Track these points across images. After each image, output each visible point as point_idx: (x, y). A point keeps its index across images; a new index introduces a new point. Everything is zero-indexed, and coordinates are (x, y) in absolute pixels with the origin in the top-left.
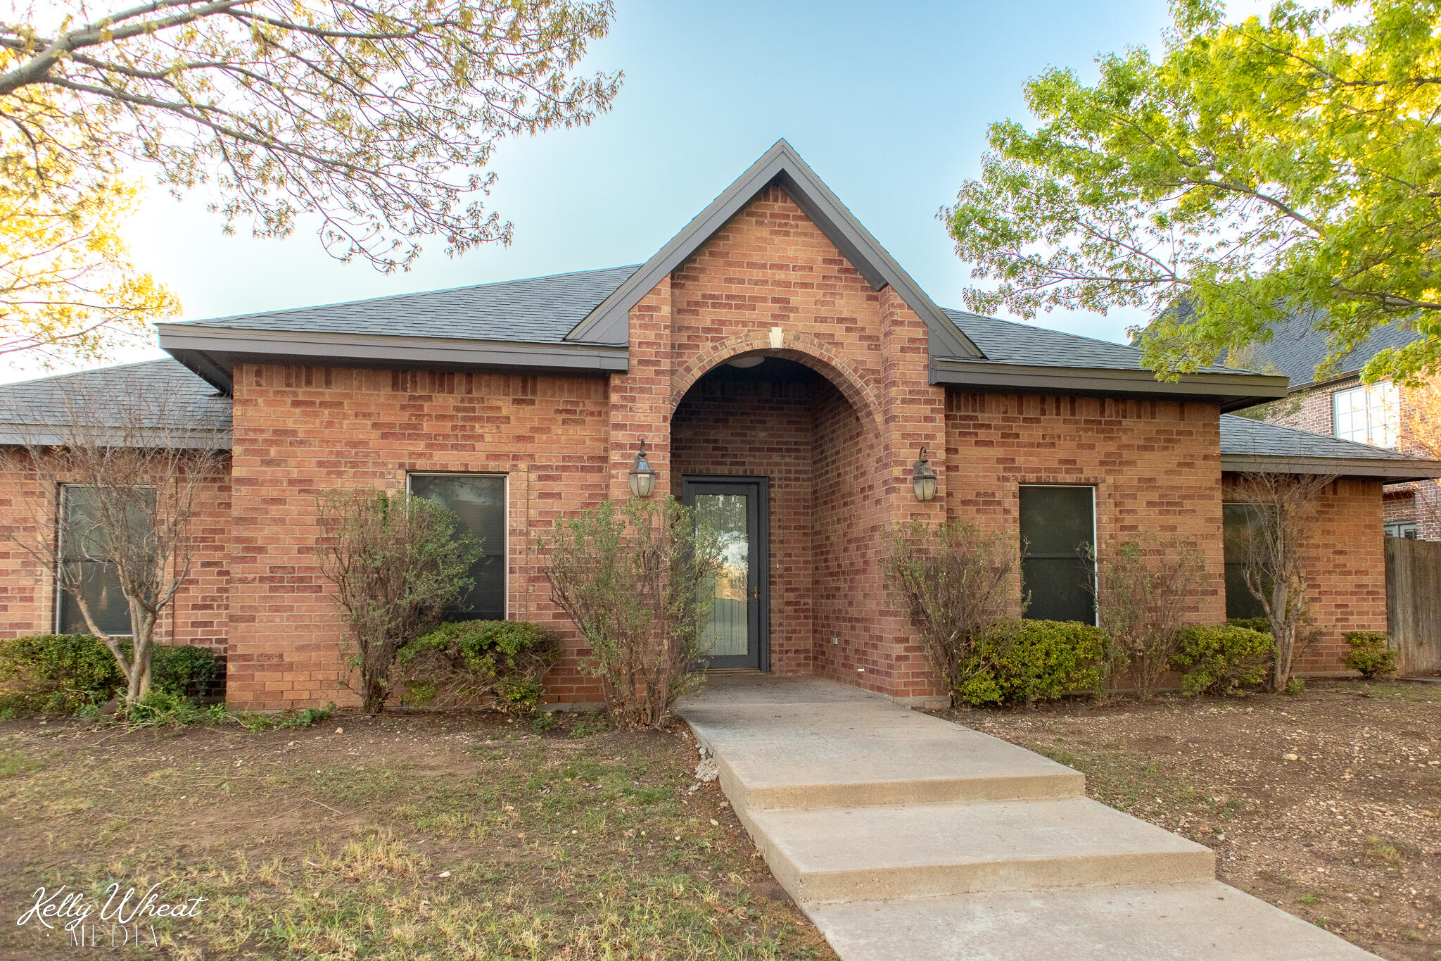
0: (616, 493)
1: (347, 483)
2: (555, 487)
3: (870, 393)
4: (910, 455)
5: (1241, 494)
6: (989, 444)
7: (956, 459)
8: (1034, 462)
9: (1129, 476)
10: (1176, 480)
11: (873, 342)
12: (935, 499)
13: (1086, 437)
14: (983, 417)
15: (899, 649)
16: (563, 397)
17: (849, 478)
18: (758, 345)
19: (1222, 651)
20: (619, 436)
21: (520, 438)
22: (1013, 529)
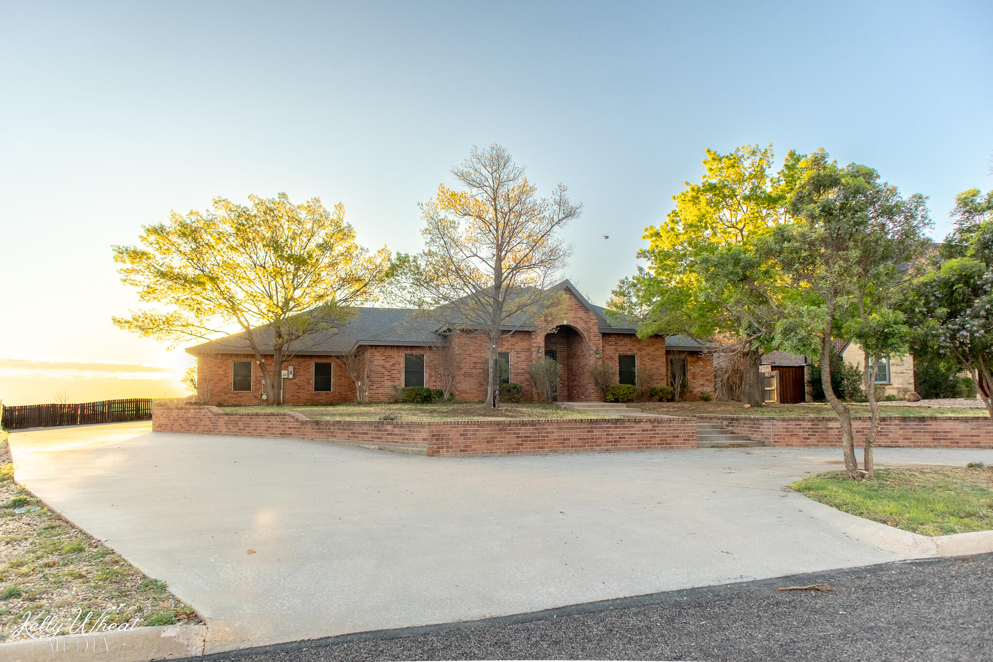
0: (534, 357)
1: (478, 355)
2: (519, 355)
3: (585, 334)
4: (595, 348)
5: (670, 357)
6: (612, 345)
7: (604, 349)
8: (622, 349)
9: (643, 353)
10: (655, 353)
11: (586, 323)
12: (600, 358)
13: (634, 343)
14: (610, 339)
15: (592, 391)
16: (521, 336)
17: (579, 352)
18: (561, 324)
19: (661, 391)
20: (534, 345)
21: (512, 345)
22: (617, 365)
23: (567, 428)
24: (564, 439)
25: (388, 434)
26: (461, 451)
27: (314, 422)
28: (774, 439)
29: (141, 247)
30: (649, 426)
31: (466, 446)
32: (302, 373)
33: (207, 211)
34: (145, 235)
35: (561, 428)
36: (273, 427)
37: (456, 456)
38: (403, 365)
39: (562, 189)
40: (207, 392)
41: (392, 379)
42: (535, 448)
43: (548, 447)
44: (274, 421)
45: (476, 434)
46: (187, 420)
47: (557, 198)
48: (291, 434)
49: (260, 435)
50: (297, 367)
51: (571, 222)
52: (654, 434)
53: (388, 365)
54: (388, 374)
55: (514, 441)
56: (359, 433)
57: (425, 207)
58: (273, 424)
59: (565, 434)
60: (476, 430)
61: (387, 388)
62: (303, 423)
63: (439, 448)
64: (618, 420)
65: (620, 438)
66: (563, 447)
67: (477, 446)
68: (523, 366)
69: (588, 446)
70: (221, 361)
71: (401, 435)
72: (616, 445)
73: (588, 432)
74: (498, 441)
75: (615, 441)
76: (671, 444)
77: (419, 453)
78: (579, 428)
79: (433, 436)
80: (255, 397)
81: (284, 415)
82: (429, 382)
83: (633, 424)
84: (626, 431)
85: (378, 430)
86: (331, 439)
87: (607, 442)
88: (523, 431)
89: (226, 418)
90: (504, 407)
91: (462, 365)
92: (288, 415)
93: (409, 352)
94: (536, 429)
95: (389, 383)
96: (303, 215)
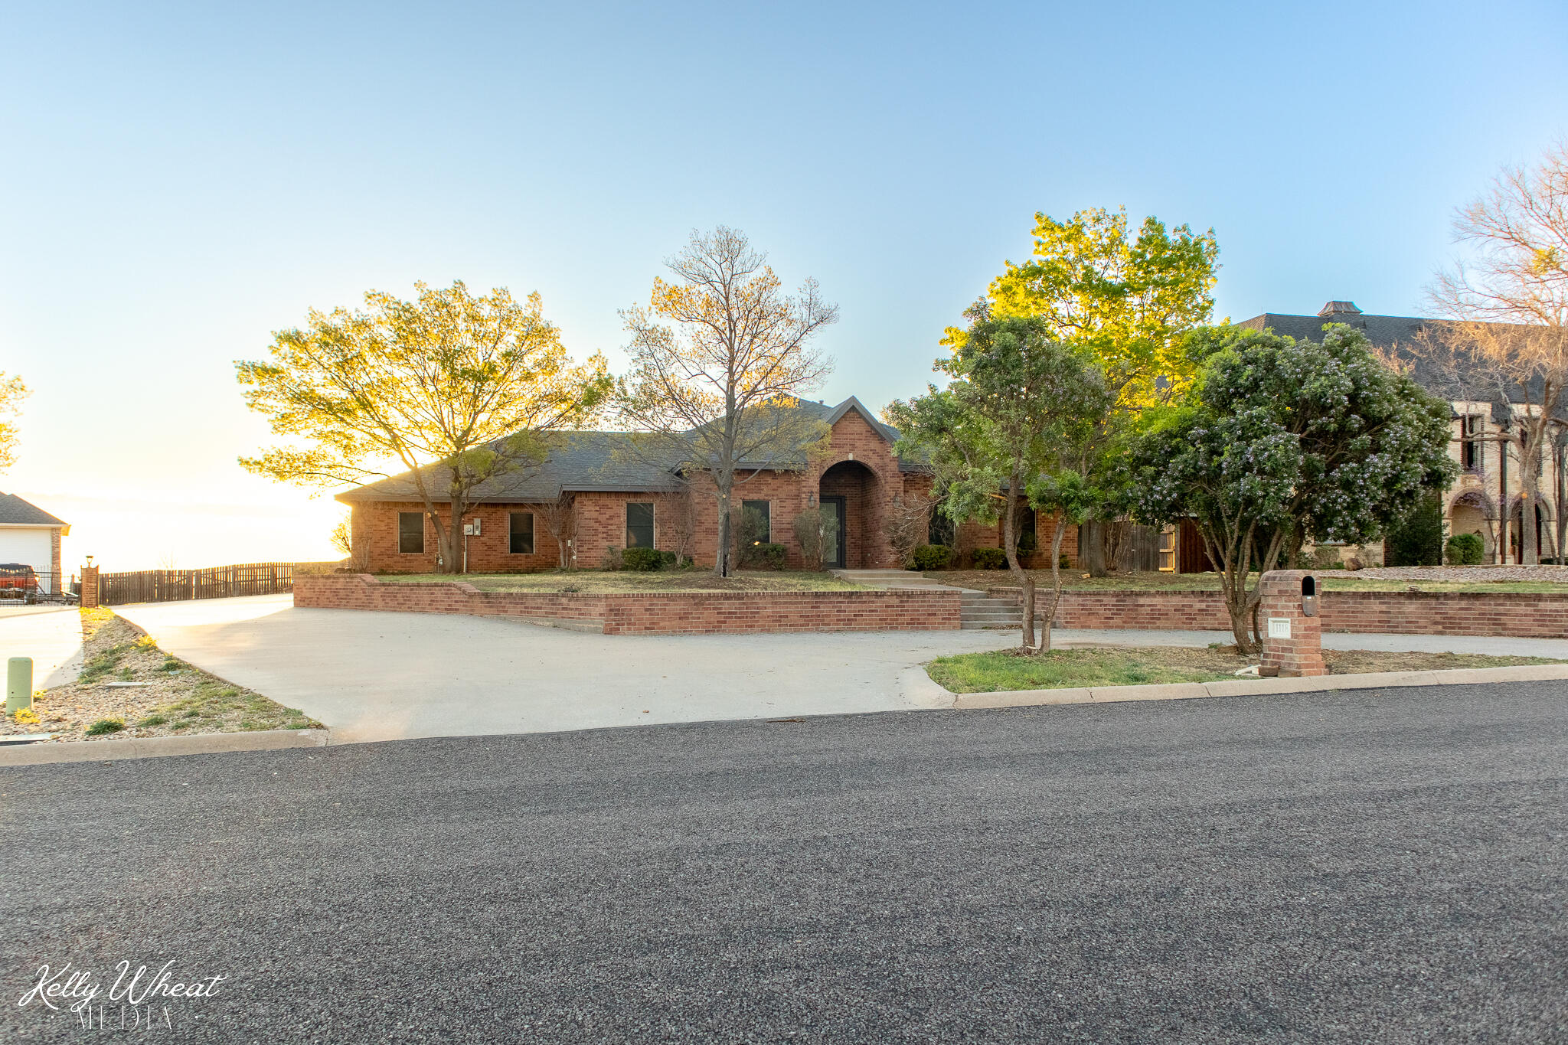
0: (804, 506)
2: (784, 504)
3: (880, 473)
4: (892, 493)
6: (919, 489)
7: (907, 494)
11: (881, 457)
12: (900, 507)
14: (912, 483)
15: (889, 554)
16: (786, 478)
17: (874, 499)
18: (845, 459)
19: (987, 554)
20: (804, 489)
22: (926, 524)
23: (786, 603)
24: (781, 617)
25: (563, 609)
26: (646, 628)
27: (483, 594)
28: (1065, 618)
29: (271, 361)
30: (895, 601)
31: (653, 623)
32: (493, 527)
33: (357, 310)
34: (276, 344)
35: (776, 603)
36: (437, 601)
37: (640, 634)
38: (624, 518)
39: (813, 284)
40: (365, 555)
41: (609, 537)
42: (742, 626)
43: (758, 626)
44: (439, 593)
45: (665, 609)
46: (336, 592)
47: (806, 298)
48: (456, 609)
49: (423, 611)
50: (486, 520)
51: (827, 327)
52: (901, 611)
53: (603, 518)
54: (604, 530)
55: (714, 617)
56: (532, 608)
57: (628, 316)
58: (437, 597)
59: (782, 610)
60: (666, 605)
61: (601, 549)
62: (471, 596)
63: (618, 625)
64: (852, 593)
65: (855, 615)
66: (779, 626)
67: (667, 623)
68: (788, 518)
69: (813, 625)
70: (383, 512)
71: (577, 609)
72: (851, 624)
73: (812, 607)
74: (693, 618)
75: (848, 620)
76: (925, 623)
77: (595, 631)
78: (801, 603)
79: (611, 610)
80: (430, 562)
81: (450, 585)
82: (660, 542)
83: (873, 599)
84: (864, 607)
85: (553, 604)
86: (503, 615)
87: (838, 620)
88: (726, 606)
89: (383, 589)
90: (738, 575)
91: (703, 519)
92: (454, 586)
93: (632, 500)
94: (744, 603)
95: (605, 544)
96: (486, 311)
